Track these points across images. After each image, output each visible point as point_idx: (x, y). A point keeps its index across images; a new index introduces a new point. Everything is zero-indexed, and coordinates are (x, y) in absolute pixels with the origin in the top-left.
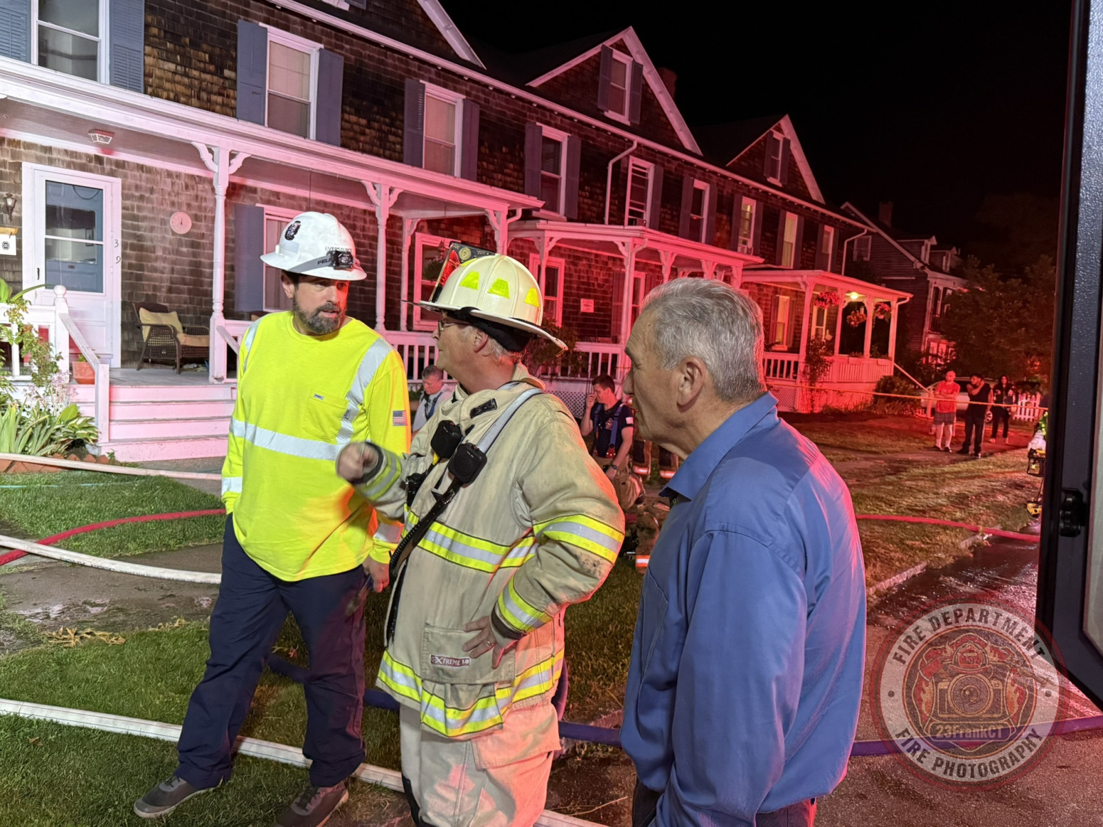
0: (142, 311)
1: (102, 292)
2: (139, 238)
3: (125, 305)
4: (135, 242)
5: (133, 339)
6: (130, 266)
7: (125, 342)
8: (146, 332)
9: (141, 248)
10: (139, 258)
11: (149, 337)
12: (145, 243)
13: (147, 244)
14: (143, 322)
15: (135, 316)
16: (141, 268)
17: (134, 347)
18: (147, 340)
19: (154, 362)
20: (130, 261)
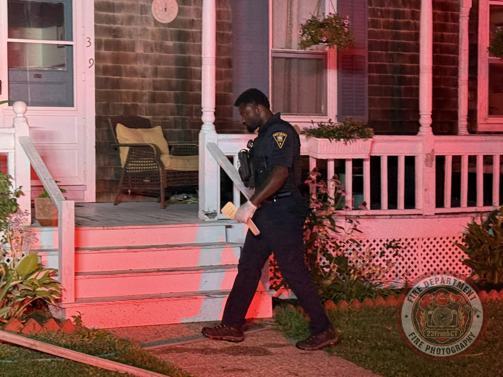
0: (120, 128)
1: (73, 106)
2: (116, 33)
3: (99, 121)
4: (111, 38)
5: (110, 164)
6: (106, 70)
7: (100, 170)
8: (124, 153)
9: (117, 46)
10: (116, 59)
11: (128, 161)
12: (122, 39)
13: (125, 39)
14: (121, 141)
15: (112, 134)
16: (117, 71)
17: (111, 175)
18: (126, 165)
19: (134, 194)
20: (105, 64)
